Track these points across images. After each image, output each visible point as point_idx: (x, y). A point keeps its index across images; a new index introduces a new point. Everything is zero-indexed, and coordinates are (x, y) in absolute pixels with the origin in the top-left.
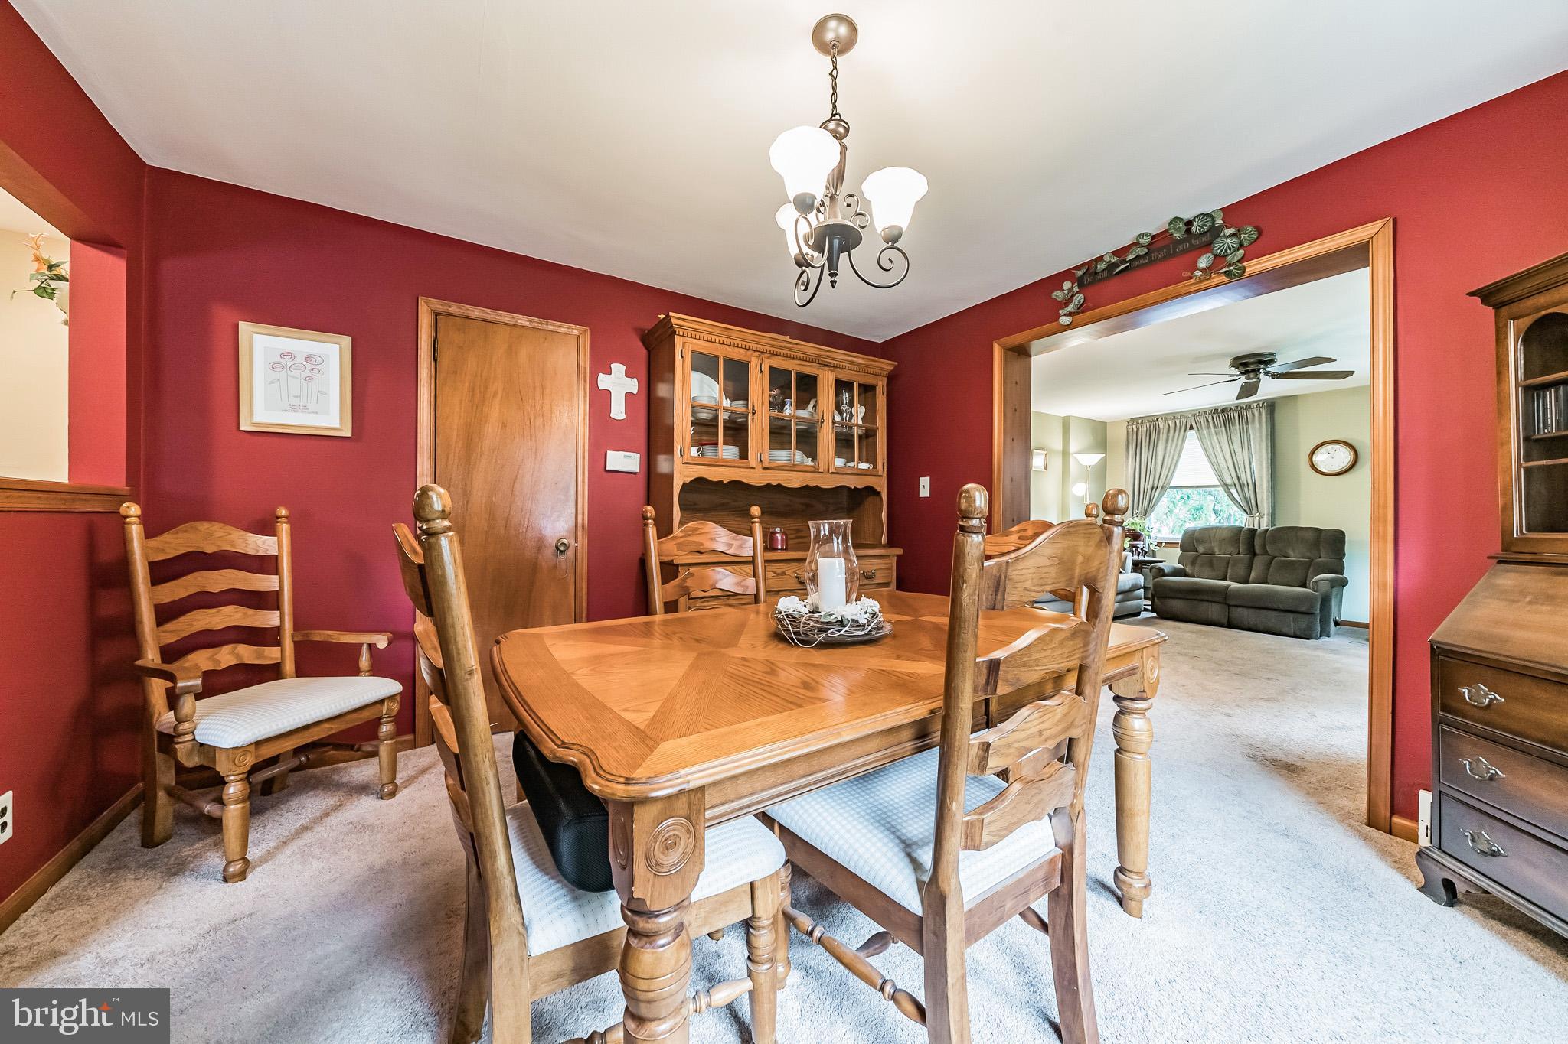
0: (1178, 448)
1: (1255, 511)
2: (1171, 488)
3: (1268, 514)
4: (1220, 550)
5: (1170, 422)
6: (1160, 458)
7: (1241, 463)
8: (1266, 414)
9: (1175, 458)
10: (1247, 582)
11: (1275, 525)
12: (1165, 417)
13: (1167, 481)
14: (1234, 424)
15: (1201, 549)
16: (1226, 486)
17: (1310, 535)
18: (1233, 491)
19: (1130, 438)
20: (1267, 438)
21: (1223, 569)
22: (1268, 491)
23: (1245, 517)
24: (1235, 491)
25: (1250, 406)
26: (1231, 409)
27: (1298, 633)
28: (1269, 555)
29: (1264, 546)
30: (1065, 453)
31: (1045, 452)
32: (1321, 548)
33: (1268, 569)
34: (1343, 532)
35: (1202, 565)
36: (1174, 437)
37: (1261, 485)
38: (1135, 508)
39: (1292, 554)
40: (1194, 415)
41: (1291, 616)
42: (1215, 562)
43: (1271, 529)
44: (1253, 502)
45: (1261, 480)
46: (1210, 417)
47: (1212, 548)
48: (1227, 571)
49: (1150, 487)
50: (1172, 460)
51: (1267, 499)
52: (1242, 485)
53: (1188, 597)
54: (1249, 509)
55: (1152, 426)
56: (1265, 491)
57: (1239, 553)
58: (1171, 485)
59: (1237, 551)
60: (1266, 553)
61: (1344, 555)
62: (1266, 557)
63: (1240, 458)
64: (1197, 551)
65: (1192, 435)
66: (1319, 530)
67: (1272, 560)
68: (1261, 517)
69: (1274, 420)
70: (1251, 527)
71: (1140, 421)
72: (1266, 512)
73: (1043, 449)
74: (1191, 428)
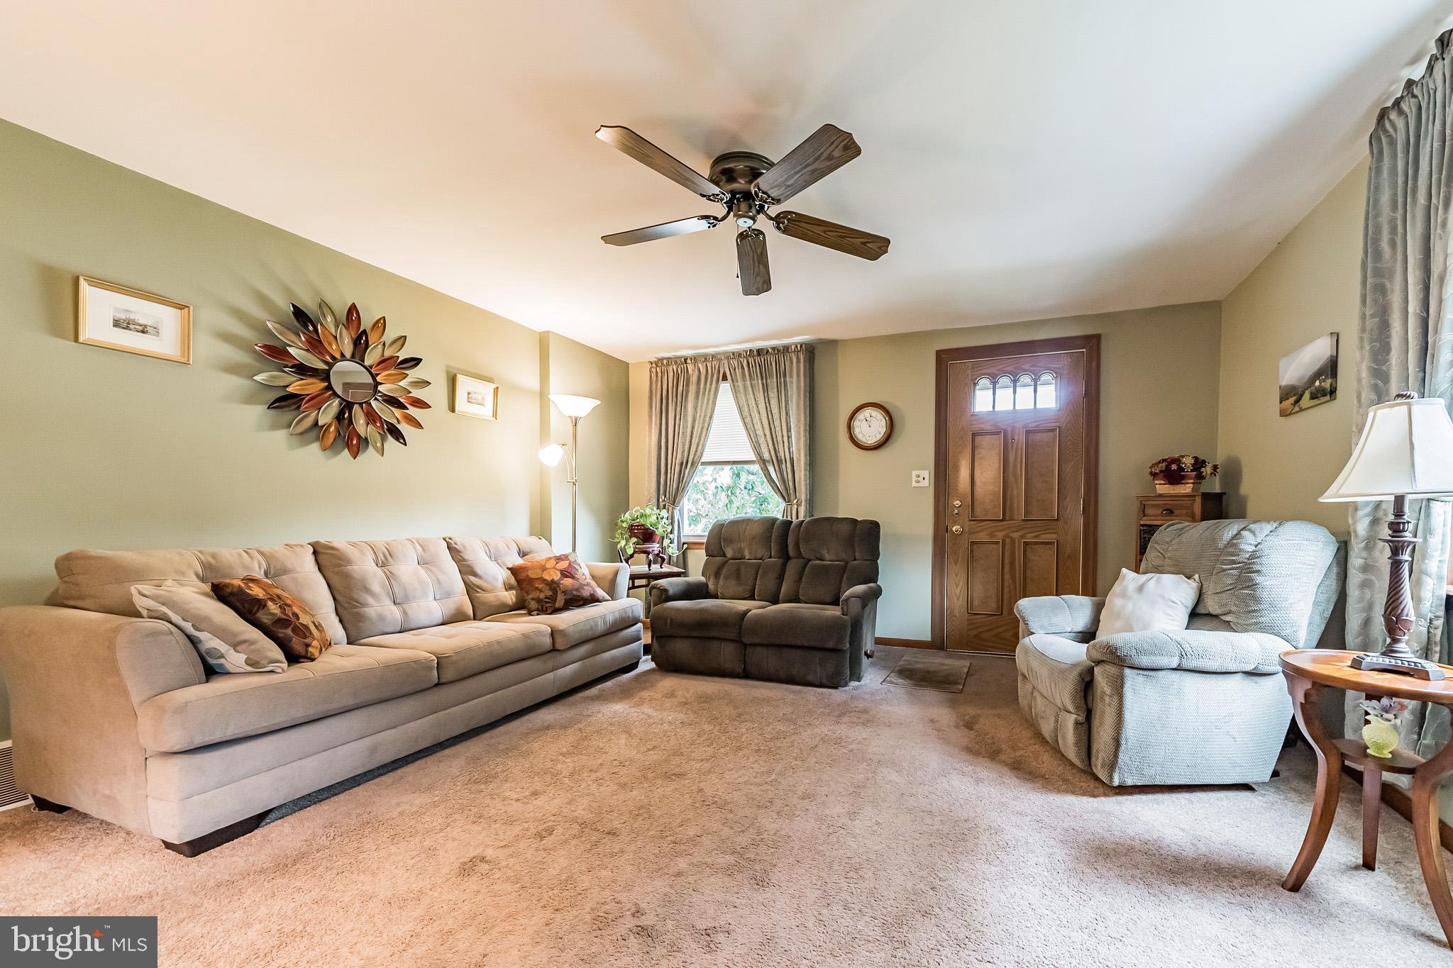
0: (710, 406)
1: (792, 497)
2: (703, 464)
3: (806, 501)
4: (750, 553)
5: (700, 365)
6: (690, 419)
7: (778, 429)
8: (805, 362)
9: (707, 419)
10: (775, 601)
11: (812, 516)
12: (695, 359)
13: (698, 453)
14: (771, 376)
15: (729, 553)
16: (763, 462)
17: (846, 529)
18: (771, 469)
19: (654, 387)
20: (805, 396)
21: (750, 582)
22: (805, 470)
23: (783, 505)
24: (773, 469)
25: (788, 349)
26: (768, 351)
27: (825, 681)
28: (804, 558)
29: (797, 545)
30: (543, 395)
31: (495, 386)
32: (856, 545)
33: (800, 579)
34: (878, 524)
35: (727, 578)
36: (705, 388)
37: (799, 460)
38: (661, 492)
39: (827, 556)
40: (728, 358)
41: (818, 655)
42: (743, 570)
43: (808, 519)
44: (791, 484)
45: (799, 454)
46: (745, 361)
47: (741, 550)
48: (755, 584)
49: (678, 462)
50: (703, 423)
51: (805, 480)
52: (779, 462)
53: (693, 635)
54: (787, 494)
55: (679, 371)
56: (803, 470)
57: (770, 557)
58: (703, 460)
59: (767, 554)
60: (799, 555)
61: (878, 555)
62: (801, 560)
63: (777, 423)
64: (724, 555)
65: (725, 387)
66: (854, 521)
67: (806, 565)
68: (799, 505)
69: (813, 369)
70: (789, 519)
71: (665, 362)
72: (803, 498)
73: (490, 380)
74: (725, 378)
